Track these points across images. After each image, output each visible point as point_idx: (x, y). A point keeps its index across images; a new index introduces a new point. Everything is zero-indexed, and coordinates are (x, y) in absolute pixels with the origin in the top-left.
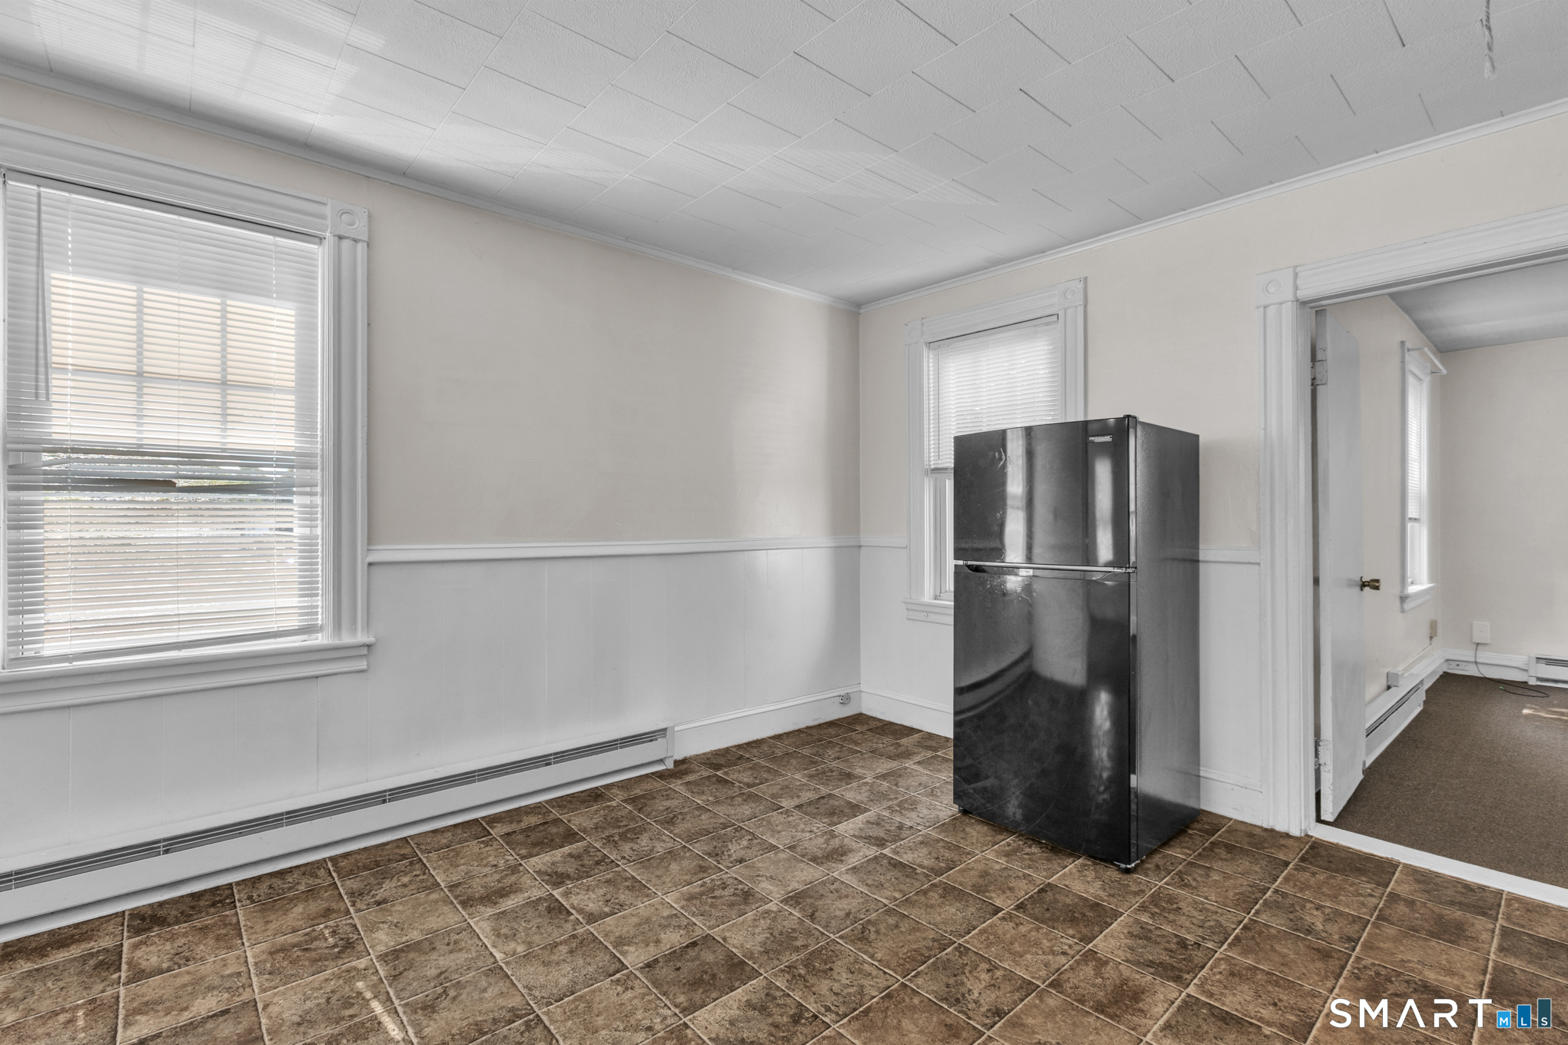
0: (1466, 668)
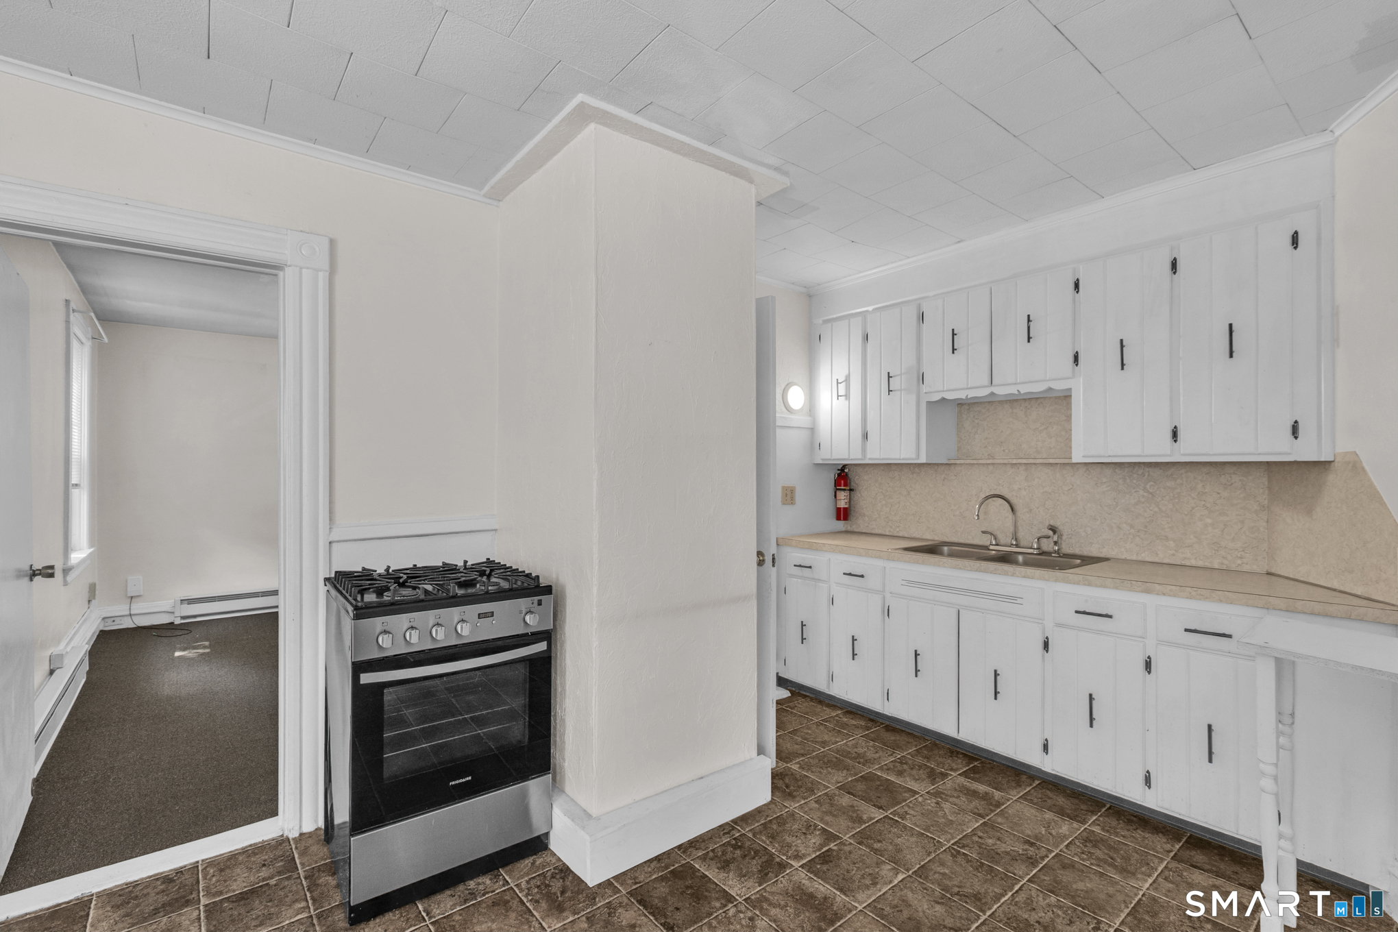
0: (122, 622)
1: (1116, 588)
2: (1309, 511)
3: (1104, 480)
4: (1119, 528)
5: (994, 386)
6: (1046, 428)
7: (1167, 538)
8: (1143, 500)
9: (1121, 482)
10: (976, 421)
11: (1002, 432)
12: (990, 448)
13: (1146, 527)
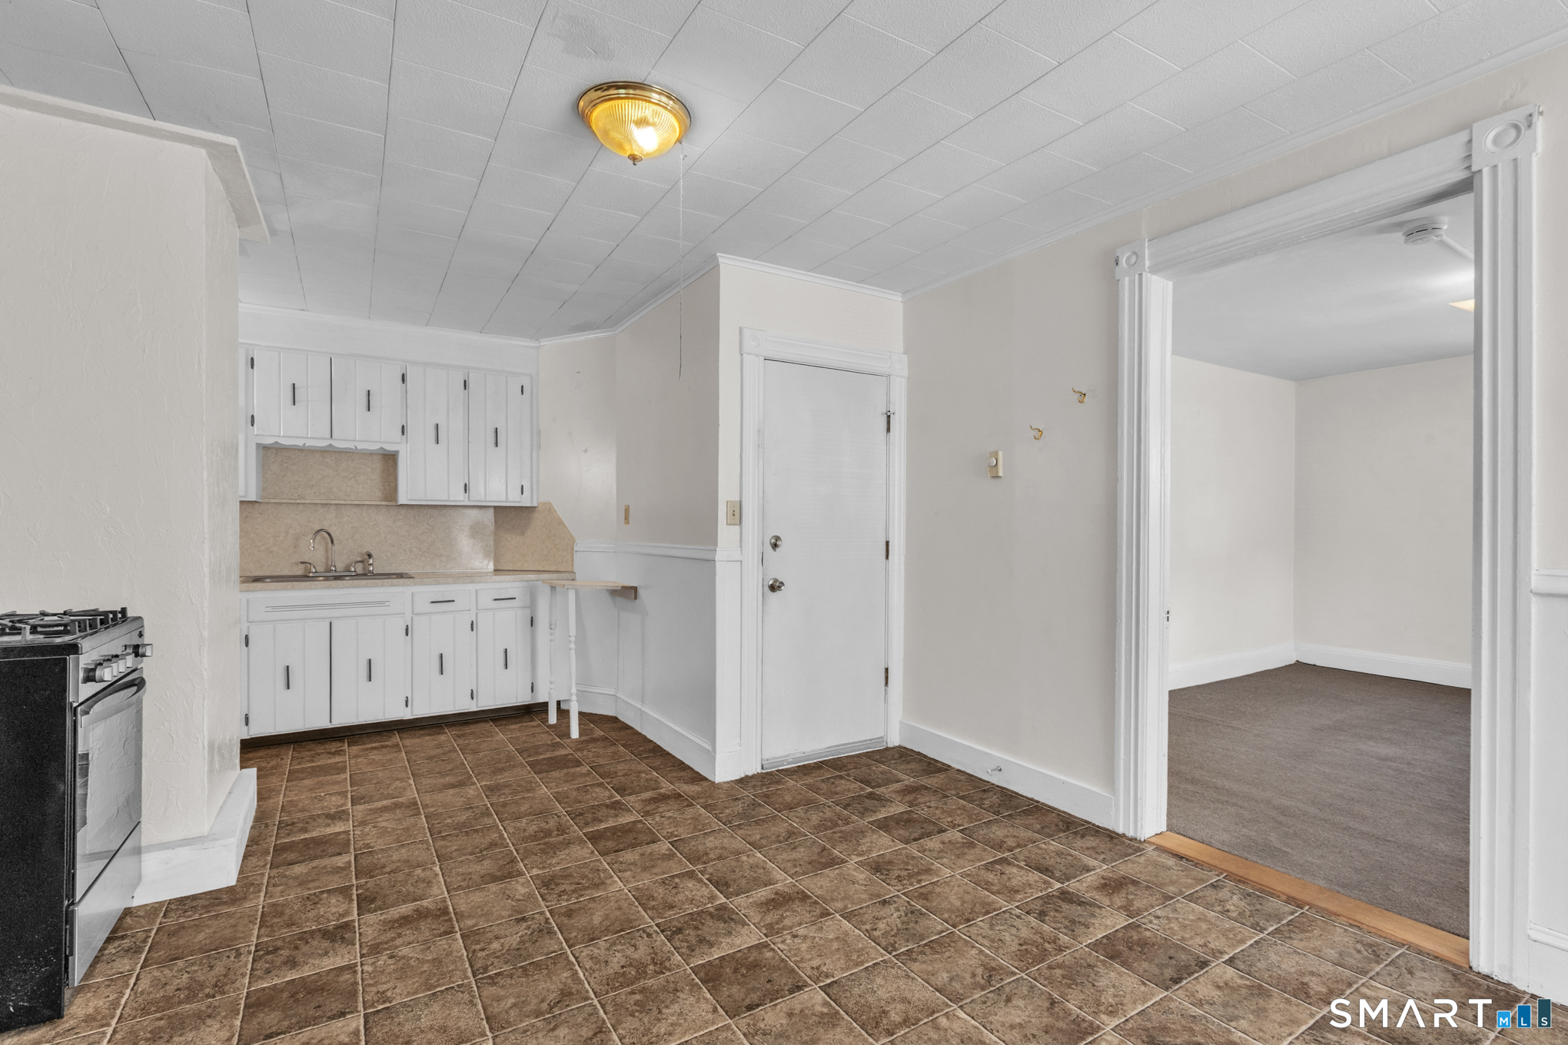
1: (454, 583)
2: (523, 533)
3: (401, 517)
4: (411, 551)
5: (335, 440)
6: (355, 477)
7: (441, 555)
8: (426, 531)
9: (412, 518)
10: (285, 465)
11: (313, 476)
12: (300, 490)
13: (429, 549)
